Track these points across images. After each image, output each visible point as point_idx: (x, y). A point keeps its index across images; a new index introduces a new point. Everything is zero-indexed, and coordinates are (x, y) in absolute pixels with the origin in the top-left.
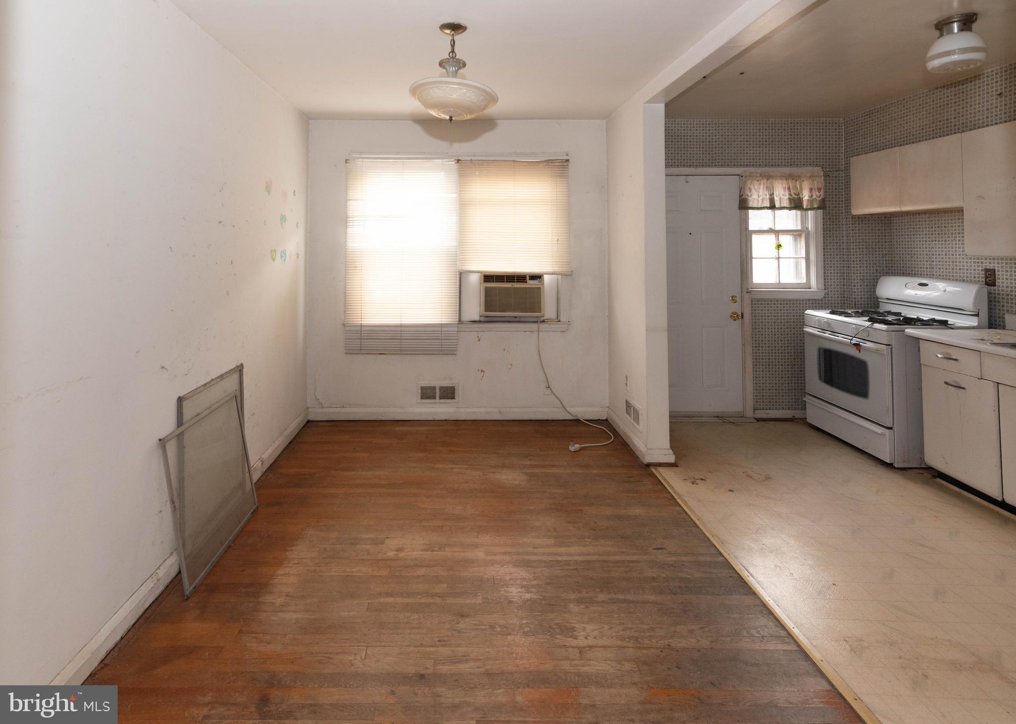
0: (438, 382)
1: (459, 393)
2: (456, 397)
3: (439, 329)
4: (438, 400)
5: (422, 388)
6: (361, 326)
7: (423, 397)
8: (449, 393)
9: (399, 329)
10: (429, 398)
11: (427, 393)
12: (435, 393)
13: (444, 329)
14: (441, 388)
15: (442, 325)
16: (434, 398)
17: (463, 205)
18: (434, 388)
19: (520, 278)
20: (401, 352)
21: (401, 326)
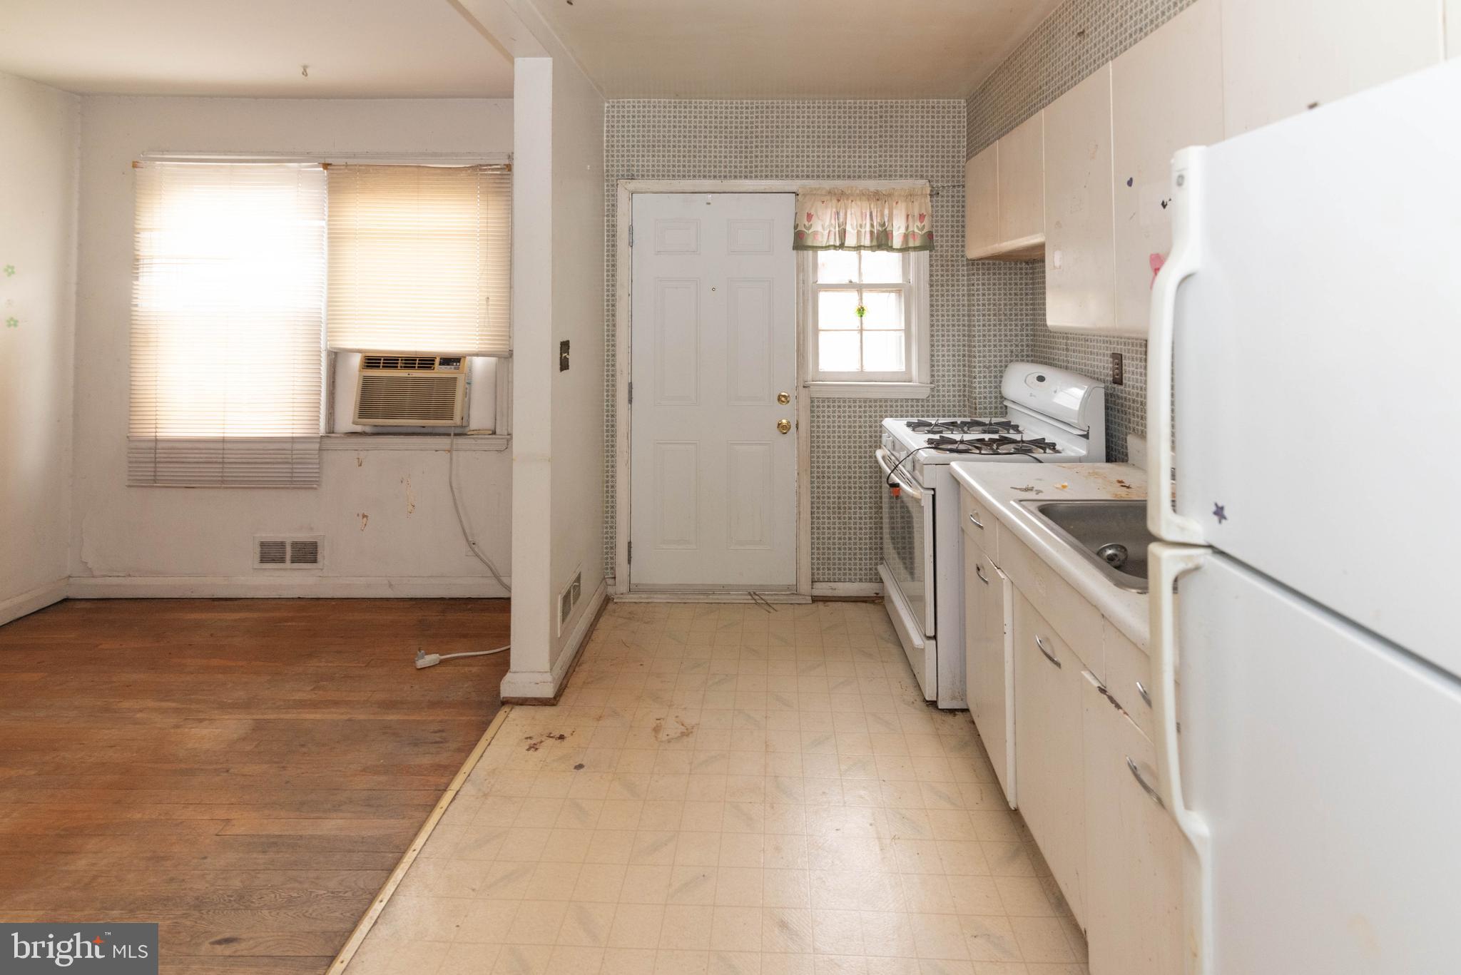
0: (289, 534)
1: (324, 553)
2: (319, 557)
3: (288, 446)
4: (288, 564)
5: (263, 545)
6: (156, 440)
7: (263, 559)
8: (307, 553)
9: (220, 446)
10: (273, 561)
11: (271, 553)
12: (284, 553)
13: (297, 446)
14: (294, 544)
15: (293, 440)
16: (282, 560)
17: (335, 239)
18: (282, 544)
19: (426, 362)
20: (223, 483)
21: (224, 440)
